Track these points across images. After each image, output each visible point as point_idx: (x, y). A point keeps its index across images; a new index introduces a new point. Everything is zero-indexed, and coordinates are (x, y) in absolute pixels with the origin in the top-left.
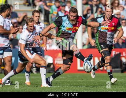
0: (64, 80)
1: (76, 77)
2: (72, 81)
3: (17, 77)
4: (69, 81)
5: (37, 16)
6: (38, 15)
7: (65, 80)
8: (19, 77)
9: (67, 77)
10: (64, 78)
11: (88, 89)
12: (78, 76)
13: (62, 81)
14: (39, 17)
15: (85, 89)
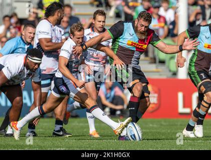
0: (155, 130)
1: (177, 125)
2: (169, 131)
3: (77, 124)
4: (163, 131)
5: (100, 22)
6: (103, 20)
7: (158, 131)
8: (81, 124)
9: (162, 125)
10: (155, 126)
11: (195, 145)
12: (179, 124)
13: (153, 131)
14: (104, 22)
15: (190, 145)
